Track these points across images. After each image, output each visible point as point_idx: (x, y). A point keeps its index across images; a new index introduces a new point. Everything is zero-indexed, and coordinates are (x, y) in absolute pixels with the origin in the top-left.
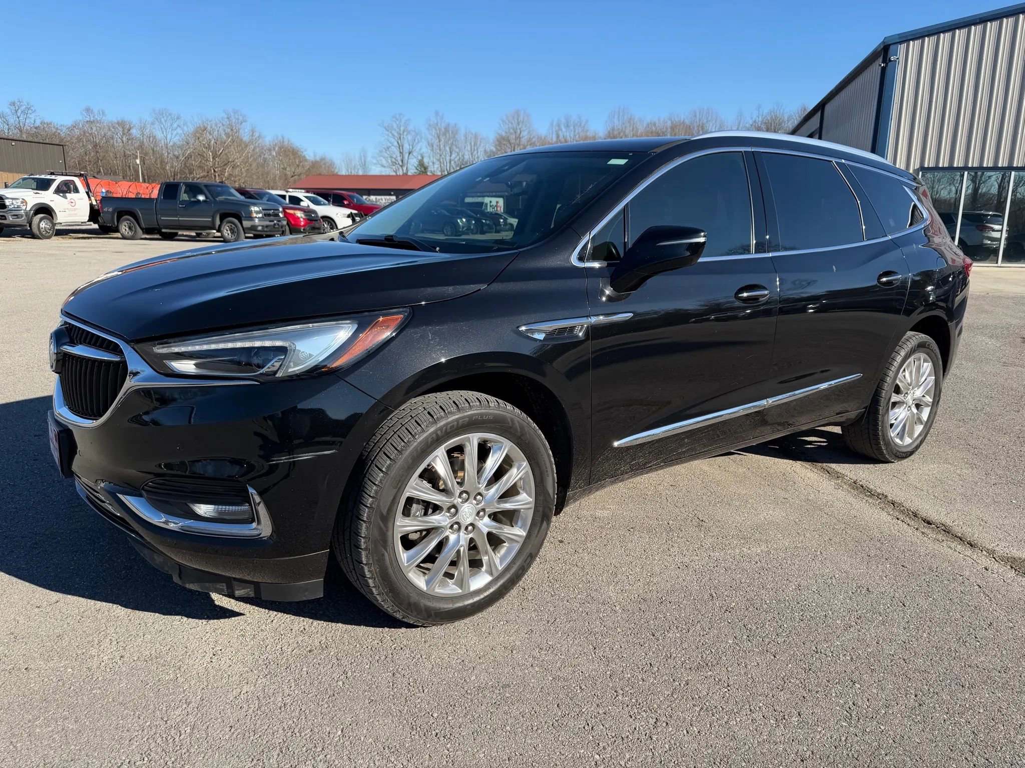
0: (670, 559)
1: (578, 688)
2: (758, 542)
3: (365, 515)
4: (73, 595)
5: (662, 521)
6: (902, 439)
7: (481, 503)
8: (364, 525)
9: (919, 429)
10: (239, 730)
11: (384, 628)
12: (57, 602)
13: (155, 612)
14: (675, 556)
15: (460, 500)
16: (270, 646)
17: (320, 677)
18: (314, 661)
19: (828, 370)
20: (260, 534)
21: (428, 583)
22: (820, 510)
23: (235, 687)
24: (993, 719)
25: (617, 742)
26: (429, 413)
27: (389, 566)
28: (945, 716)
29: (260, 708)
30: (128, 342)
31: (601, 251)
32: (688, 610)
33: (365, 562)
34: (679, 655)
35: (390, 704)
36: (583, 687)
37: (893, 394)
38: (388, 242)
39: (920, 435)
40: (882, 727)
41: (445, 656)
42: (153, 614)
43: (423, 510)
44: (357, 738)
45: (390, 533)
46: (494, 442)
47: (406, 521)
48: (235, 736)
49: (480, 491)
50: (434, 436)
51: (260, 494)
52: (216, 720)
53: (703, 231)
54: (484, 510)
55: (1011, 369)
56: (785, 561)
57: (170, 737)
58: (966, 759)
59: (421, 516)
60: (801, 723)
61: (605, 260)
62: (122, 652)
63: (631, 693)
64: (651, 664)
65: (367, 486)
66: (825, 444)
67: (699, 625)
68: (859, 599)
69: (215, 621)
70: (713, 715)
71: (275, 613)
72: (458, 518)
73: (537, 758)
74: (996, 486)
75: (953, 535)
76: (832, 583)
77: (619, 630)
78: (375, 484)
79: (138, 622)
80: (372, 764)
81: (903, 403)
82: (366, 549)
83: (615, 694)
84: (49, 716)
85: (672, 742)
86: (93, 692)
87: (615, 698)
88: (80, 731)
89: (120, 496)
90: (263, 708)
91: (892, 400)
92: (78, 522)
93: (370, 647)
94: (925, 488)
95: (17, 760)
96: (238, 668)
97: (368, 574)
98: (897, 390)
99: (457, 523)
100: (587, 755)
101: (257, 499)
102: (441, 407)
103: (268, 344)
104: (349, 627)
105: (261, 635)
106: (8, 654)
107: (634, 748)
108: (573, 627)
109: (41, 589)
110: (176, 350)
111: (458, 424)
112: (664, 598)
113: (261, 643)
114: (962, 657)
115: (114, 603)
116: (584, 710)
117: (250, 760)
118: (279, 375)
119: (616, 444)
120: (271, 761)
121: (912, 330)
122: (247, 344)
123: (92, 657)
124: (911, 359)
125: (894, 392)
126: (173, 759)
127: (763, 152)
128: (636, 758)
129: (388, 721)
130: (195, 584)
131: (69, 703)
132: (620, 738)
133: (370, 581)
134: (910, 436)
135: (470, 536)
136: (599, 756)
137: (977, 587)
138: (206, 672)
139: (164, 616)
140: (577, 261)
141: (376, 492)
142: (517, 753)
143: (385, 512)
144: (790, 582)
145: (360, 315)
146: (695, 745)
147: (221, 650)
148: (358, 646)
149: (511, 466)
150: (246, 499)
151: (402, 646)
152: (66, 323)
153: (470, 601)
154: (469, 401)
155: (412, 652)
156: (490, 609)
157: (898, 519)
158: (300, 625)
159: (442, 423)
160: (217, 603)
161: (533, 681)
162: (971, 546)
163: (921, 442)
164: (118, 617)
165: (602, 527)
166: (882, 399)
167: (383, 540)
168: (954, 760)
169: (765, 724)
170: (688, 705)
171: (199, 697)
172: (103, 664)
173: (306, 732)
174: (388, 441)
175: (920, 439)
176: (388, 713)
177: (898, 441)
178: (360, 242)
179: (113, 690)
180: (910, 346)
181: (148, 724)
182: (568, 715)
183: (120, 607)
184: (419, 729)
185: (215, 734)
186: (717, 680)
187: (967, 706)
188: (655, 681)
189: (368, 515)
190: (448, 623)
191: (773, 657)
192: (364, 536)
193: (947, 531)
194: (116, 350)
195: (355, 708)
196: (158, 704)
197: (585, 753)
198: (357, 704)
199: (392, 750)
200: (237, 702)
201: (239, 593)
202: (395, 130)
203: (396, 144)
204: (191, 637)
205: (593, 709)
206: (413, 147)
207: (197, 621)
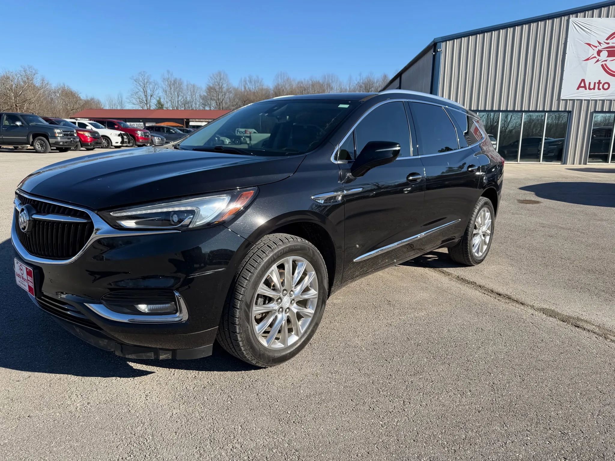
0: (380, 322)
3: (239, 305)
5: (369, 303)
6: (478, 253)
7: (293, 295)
8: (238, 310)
9: (485, 247)
10: (181, 434)
11: (241, 371)
12: (29, 377)
13: (98, 377)
14: (383, 320)
15: (283, 295)
16: (179, 387)
17: (216, 401)
18: (209, 392)
19: (445, 218)
20: (181, 320)
21: (268, 342)
22: (446, 292)
23: (168, 411)
25: (388, 414)
26: (268, 246)
27: (250, 333)
30: (93, 210)
31: (344, 155)
32: (399, 346)
33: (238, 332)
34: (403, 369)
38: (218, 150)
39: (485, 251)
42: (96, 378)
43: (264, 301)
45: (250, 314)
46: (299, 261)
47: (258, 308)
48: (180, 436)
49: (292, 289)
50: (272, 258)
52: (165, 429)
53: (398, 144)
54: (293, 300)
55: (516, 216)
57: (141, 442)
59: (263, 305)
60: (472, 395)
61: (346, 159)
62: (87, 401)
63: (386, 390)
64: (391, 375)
65: (237, 288)
66: (437, 258)
67: (407, 353)
68: (479, 334)
69: (138, 377)
70: (430, 396)
71: (174, 370)
72: (282, 305)
73: (351, 427)
74: (525, 275)
75: (512, 299)
76: (464, 328)
78: (243, 287)
79: (89, 383)
80: (265, 441)
81: (478, 234)
82: (238, 325)
85: (415, 411)
86: (80, 424)
87: (379, 393)
88: (82, 446)
89: (86, 304)
90: (190, 420)
91: (474, 233)
93: (238, 382)
94: (493, 278)
96: (164, 402)
97: (239, 339)
98: (476, 227)
99: (281, 308)
101: (180, 299)
102: (273, 242)
103: (183, 209)
104: (222, 373)
105: (171, 383)
106: (12, 410)
107: (398, 416)
108: (344, 360)
109: (14, 370)
110: (125, 214)
111: (283, 251)
116: (366, 401)
117: (195, 448)
118: (191, 226)
119: (355, 260)
121: (482, 196)
122: (171, 209)
123: (68, 405)
124: (481, 211)
125: (474, 228)
127: (412, 102)
129: (265, 418)
130: (133, 355)
132: (389, 412)
133: (241, 343)
134: (481, 252)
135: (288, 314)
136: (382, 422)
137: (531, 323)
138: (146, 406)
139: (104, 378)
140: (334, 160)
141: (244, 292)
143: (248, 303)
145: (230, 191)
146: (427, 411)
147: (149, 393)
148: (231, 382)
149: (306, 276)
150: (173, 299)
151: (256, 379)
153: (289, 351)
154: (288, 238)
157: (485, 294)
158: (192, 375)
159: (275, 251)
161: (334, 389)
162: (522, 304)
163: (486, 254)
164: (75, 382)
166: (470, 232)
167: (247, 318)
171: (148, 419)
172: (78, 408)
175: (486, 253)
176: (262, 414)
177: (476, 254)
179: (93, 422)
180: (481, 204)
181: (123, 437)
182: (359, 404)
183: (73, 376)
184: (283, 421)
185: (167, 437)
191: (448, 366)
192: (238, 317)
193: (509, 298)
194: (83, 215)
195: (243, 414)
196: (125, 426)
197: (375, 421)
198: (244, 412)
199: (273, 433)
200: (173, 419)
201: (162, 357)
202: (141, 81)
203: (142, 90)
204: (127, 388)
205: (370, 400)
206: (153, 93)
207: (127, 379)
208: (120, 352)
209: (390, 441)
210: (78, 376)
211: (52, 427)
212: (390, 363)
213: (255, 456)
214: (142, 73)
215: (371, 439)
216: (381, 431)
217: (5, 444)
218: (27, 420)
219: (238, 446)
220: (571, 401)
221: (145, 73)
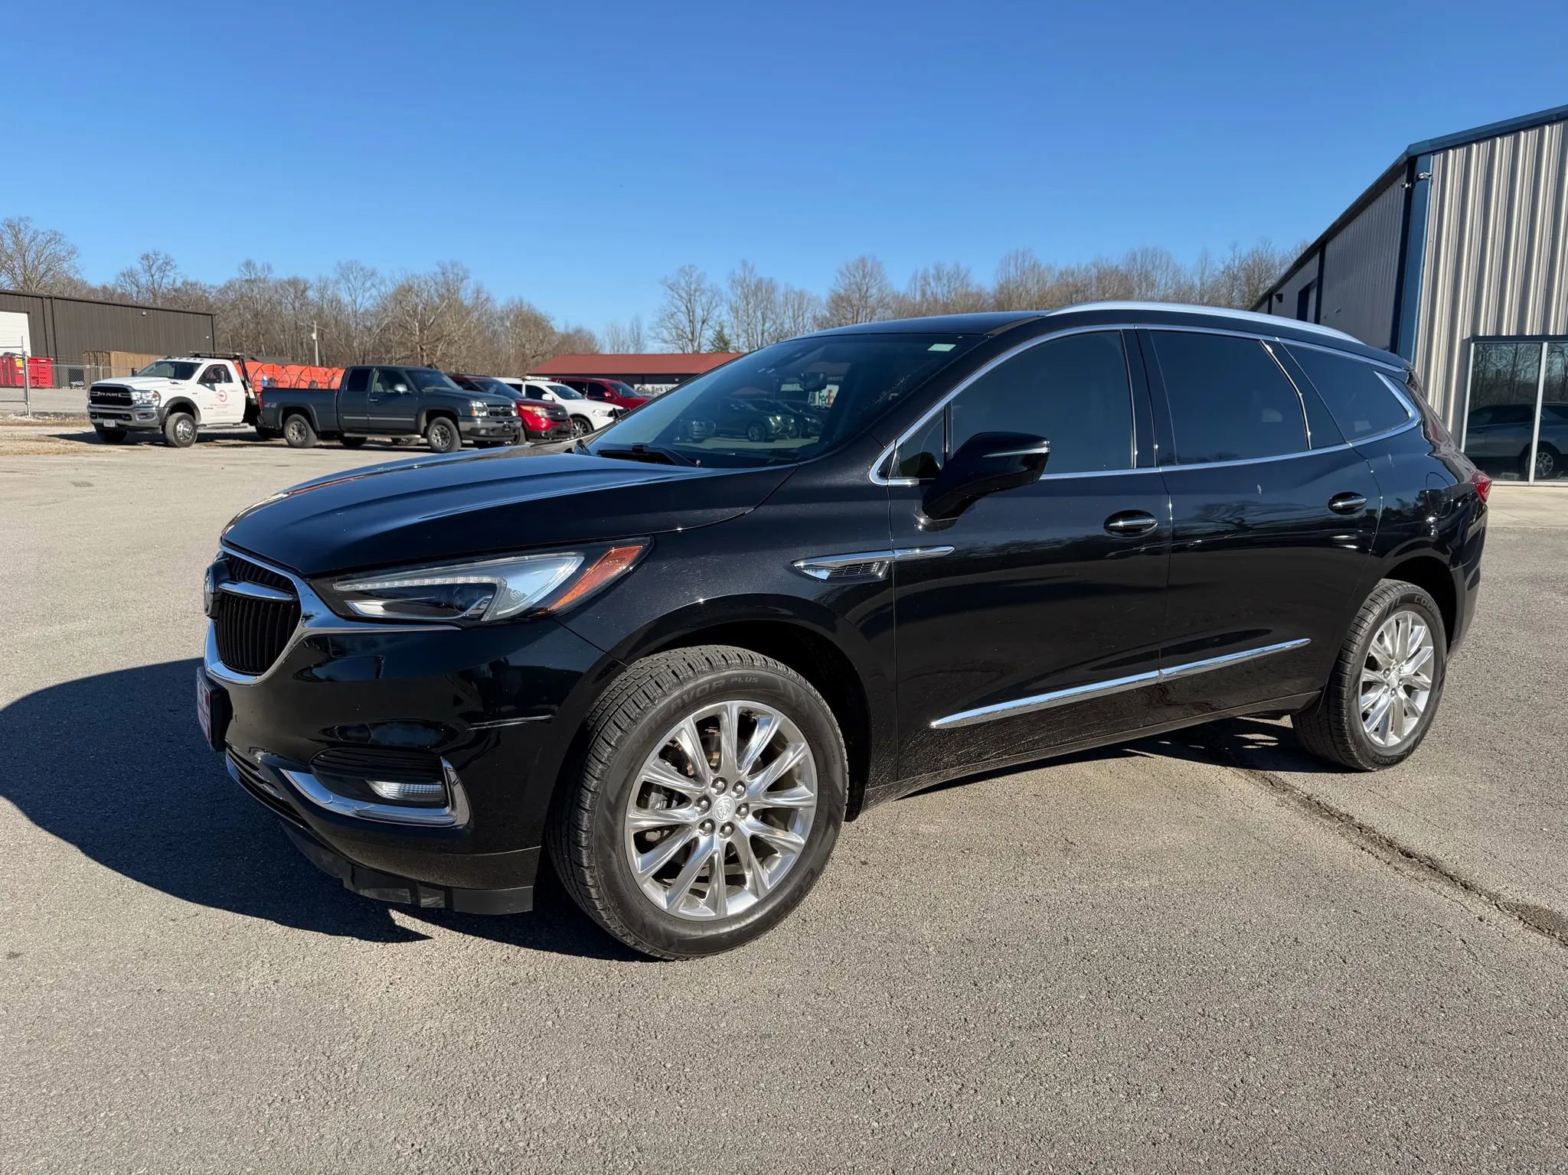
0: (1016, 891)
1: (863, 1043)
2: (1147, 872)
3: (588, 802)
4: (216, 907)
5: (1013, 840)
6: (1383, 736)
7: (743, 794)
8: (586, 815)
9: (1411, 723)
11: (611, 960)
12: (197, 915)
13: (319, 931)
14: (1024, 887)
15: (714, 791)
16: (463, 976)
17: (524, 1015)
18: (518, 995)
20: (455, 822)
21: (669, 900)
22: (1249, 833)
23: (416, 1021)
24: (1439, 1110)
25: (904, 1109)
26: (673, 672)
27: (618, 872)
28: (1370, 1102)
29: (445, 1046)
30: (302, 577)
31: (911, 465)
32: (1029, 956)
33: (586, 865)
34: (1008, 1011)
35: (611, 1050)
36: (869, 1042)
37: (1364, 670)
38: (638, 453)
39: (1414, 731)
40: (1275, 1111)
41: (690, 997)
42: (316, 933)
43: (666, 802)
44: (565, 1086)
45: (619, 828)
46: (761, 714)
47: (642, 814)
49: (742, 778)
50: (679, 701)
51: (458, 770)
53: (1046, 440)
54: (746, 805)
56: (1182, 899)
57: (332, 1074)
58: (1387, 1154)
59: (662, 809)
60: (1162, 1099)
61: (917, 475)
62: (276, 976)
63: (933, 1053)
64: (966, 1020)
65: (591, 765)
66: (1274, 744)
67: (1041, 974)
68: (1279, 951)
69: (395, 944)
70: (1041, 1084)
71: (472, 937)
72: (711, 814)
73: (795, 1121)
74: (1523, 808)
75: (1440, 872)
76: (1244, 930)
77: (928, 976)
78: (600, 762)
79: (297, 942)
80: (582, 1117)
81: (1383, 683)
83: (911, 1052)
84: (186, 1044)
85: (980, 1113)
86: (241, 1020)
87: (911, 1057)
88: (224, 1063)
89: (284, 771)
90: (449, 1047)
91: (1364, 679)
92: (224, 819)
93: (591, 983)
94: (1413, 808)
95: (149, 1091)
96: (421, 1000)
97: (590, 881)
98: (1372, 664)
99: (711, 821)
100: (861, 1122)
101: (453, 776)
102: (689, 665)
103: (473, 580)
104: (567, 957)
105: (452, 963)
106: (136, 972)
107: (926, 1116)
108: (864, 970)
109: (176, 898)
110: (361, 587)
111: (710, 687)
112: (997, 940)
113: (452, 972)
114: (1414, 1030)
115: (267, 918)
116: (865, 1070)
117: (430, 1104)
118: (486, 618)
119: (934, 724)
120: (456, 1106)
121: (1388, 576)
122: (449, 581)
123: (239, 980)
124: (1392, 619)
125: (1366, 667)
126: (335, 1099)
127: (1151, 330)
128: (927, 1128)
129: (607, 1069)
130: (371, 890)
131: (211, 1031)
132: (909, 1104)
133: (593, 891)
134: (1398, 734)
135: (728, 839)
136: (878, 1123)
137: (1460, 942)
138: (381, 1004)
139: (329, 937)
140: (877, 477)
141: (602, 772)
142: (770, 1115)
143: (612, 799)
144: (1183, 925)
145: (587, 545)
146: (1010, 1118)
147: (400, 979)
148: (576, 980)
149: (784, 747)
150: (438, 775)
151: (634, 983)
152: (226, 555)
153: (727, 930)
154: (727, 658)
155: (647, 991)
156: (755, 943)
157: (1363, 849)
158: (503, 953)
159: (690, 685)
160: (397, 923)
161: (802, 1032)
162: (1466, 888)
164: (272, 935)
165: (925, 847)
167: (611, 836)
168: (1369, 1154)
169: (1111, 1098)
170: (1009, 1071)
171: (370, 1031)
172: (252, 989)
173: (502, 1077)
174: (619, 707)
175: (1414, 738)
176: (609, 1060)
177: (1378, 739)
178: (604, 453)
179: (264, 1019)
180: (1387, 601)
181: (306, 1058)
182: (844, 1074)
183: (275, 924)
184: (645, 1080)
185: (388, 1073)
186: (1054, 1042)
187: (1406, 1091)
188: (968, 1040)
189: (591, 802)
190: (697, 957)
191: (1139, 1019)
192: (585, 829)
193: (1433, 867)
194: (288, 587)
195: (566, 1052)
196: (319, 1036)
197: (860, 1119)
198: (569, 1048)
199: (610, 1102)
200: (417, 1039)
201: (426, 902)
202: (683, 288)
203: (683, 309)
204: (363, 963)
205: (877, 1069)
207: (371, 943)
208: (351, 883)
209: (872, 1170)
210: (282, 924)
211: (189, 1017)
212: (981, 990)
213: (543, 1145)
215: (828, 1156)
216: (865, 1143)
217: (96, 1034)
218: (153, 997)
219: (519, 1117)
220: (1457, 1161)
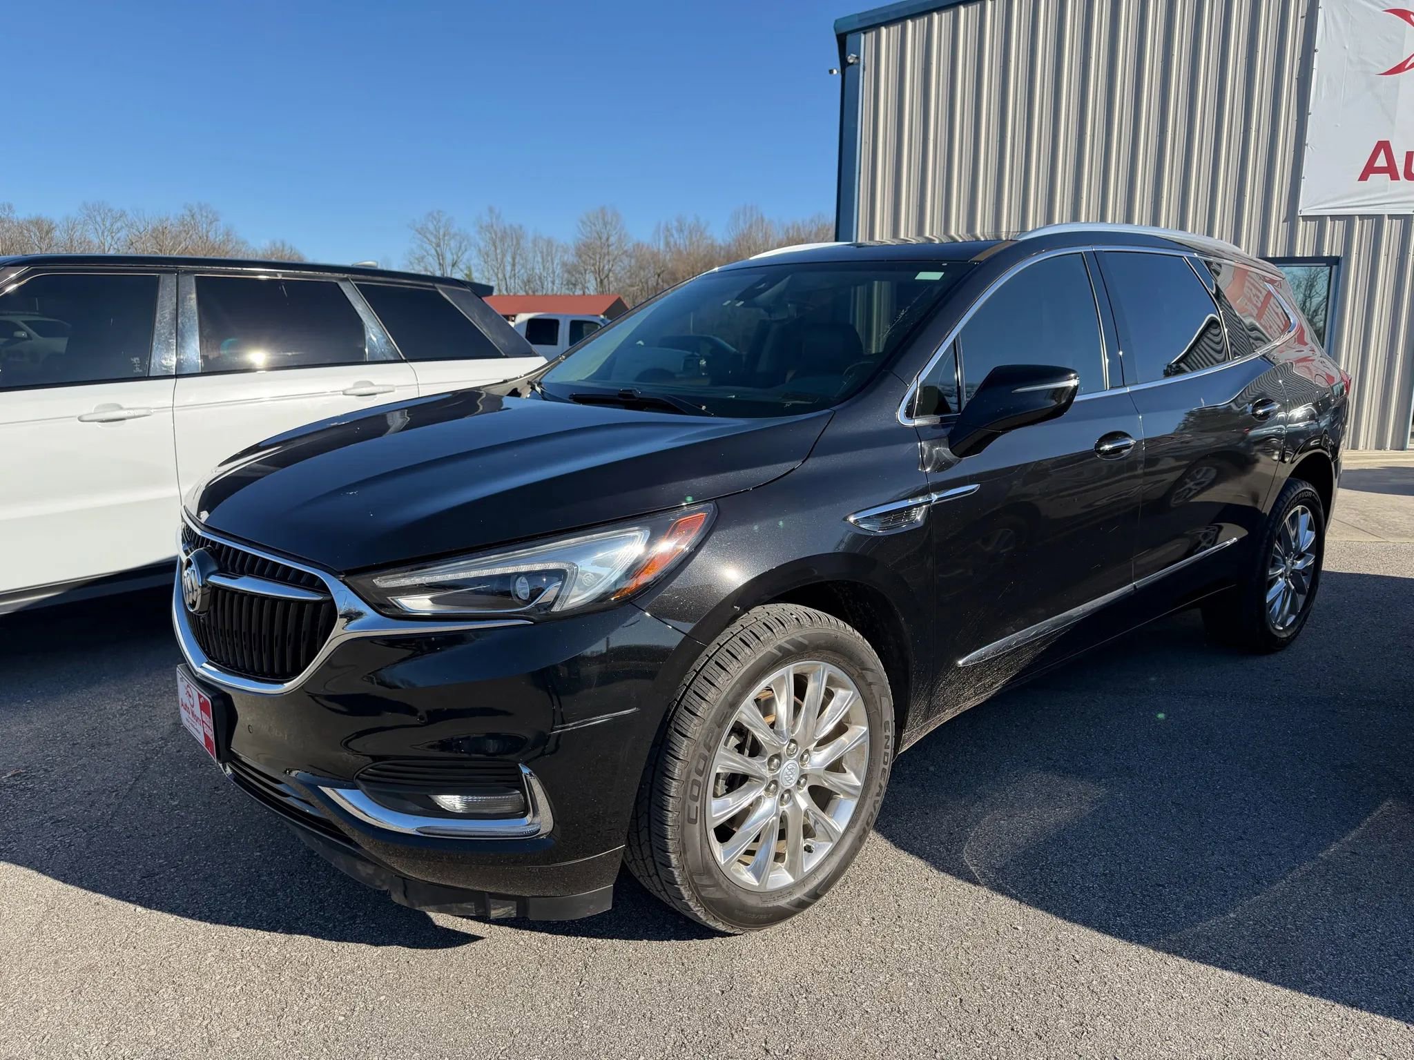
20: (538, 831)
30: (334, 573)
31: (933, 400)
38: (625, 399)
51: (540, 776)
53: (1073, 371)
54: (805, 777)
61: (936, 413)
89: (327, 790)
101: (534, 782)
103: (539, 567)
110: (408, 582)
118: (556, 609)
119: (961, 663)
122: (510, 569)
127: (1105, 252)
140: (904, 417)
145: (650, 518)
150: (518, 783)
152: (209, 542)
201: (497, 911)
202: (432, 233)
203: (433, 252)
206: (458, 257)
208: (403, 897)
214: (435, 214)
221: (441, 214)
